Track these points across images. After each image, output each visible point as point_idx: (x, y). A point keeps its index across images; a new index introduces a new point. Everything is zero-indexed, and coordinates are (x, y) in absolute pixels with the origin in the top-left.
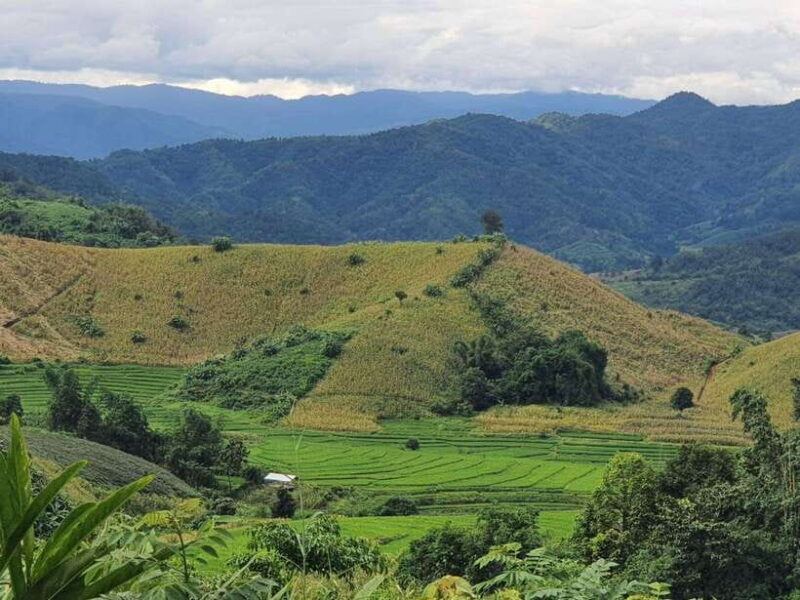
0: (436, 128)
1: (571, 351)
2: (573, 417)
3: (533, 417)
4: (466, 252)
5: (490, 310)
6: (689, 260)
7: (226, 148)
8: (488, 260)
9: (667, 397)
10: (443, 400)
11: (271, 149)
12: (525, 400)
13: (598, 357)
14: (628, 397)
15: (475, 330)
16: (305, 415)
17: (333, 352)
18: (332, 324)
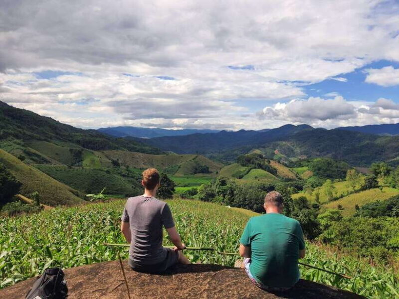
0: (193, 135)
1: (205, 167)
2: (205, 175)
3: (201, 175)
4: (194, 156)
5: (196, 162)
6: (223, 152)
7: (168, 137)
8: (197, 157)
9: (215, 172)
10: (191, 173)
11: (172, 137)
12: (200, 173)
13: (208, 168)
14: (211, 172)
15: (195, 165)
16: (177, 175)
17: (179, 167)
18: (179, 165)
